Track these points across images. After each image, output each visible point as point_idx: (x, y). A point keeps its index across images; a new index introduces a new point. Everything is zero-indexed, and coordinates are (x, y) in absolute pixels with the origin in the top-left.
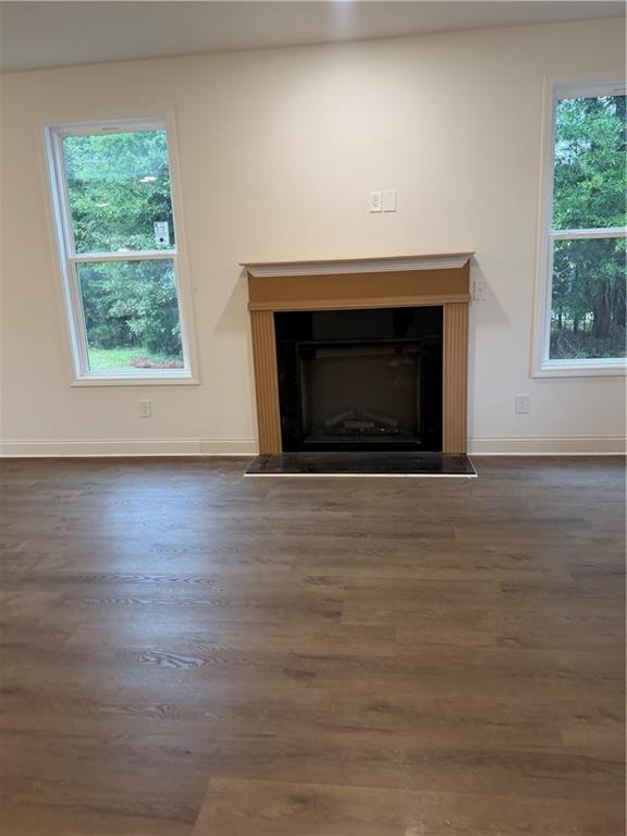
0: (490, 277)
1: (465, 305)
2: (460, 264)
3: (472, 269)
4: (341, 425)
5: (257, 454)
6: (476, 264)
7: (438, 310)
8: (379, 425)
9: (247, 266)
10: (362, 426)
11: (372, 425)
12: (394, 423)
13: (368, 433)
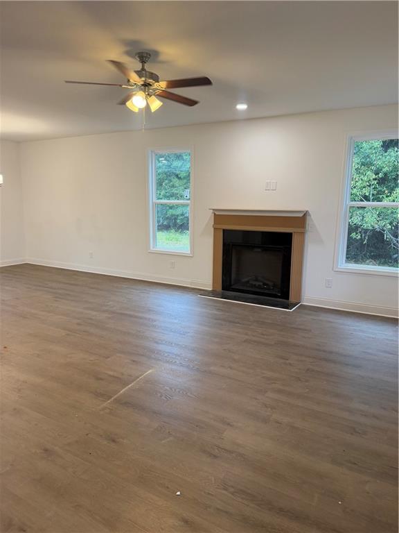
0: (317, 222)
1: (303, 234)
2: (301, 215)
3: (308, 217)
4: (248, 282)
5: (211, 289)
6: (310, 215)
7: (290, 235)
8: (264, 284)
9: (214, 210)
10: (257, 283)
11: (261, 284)
12: (270, 284)
13: (259, 287)
